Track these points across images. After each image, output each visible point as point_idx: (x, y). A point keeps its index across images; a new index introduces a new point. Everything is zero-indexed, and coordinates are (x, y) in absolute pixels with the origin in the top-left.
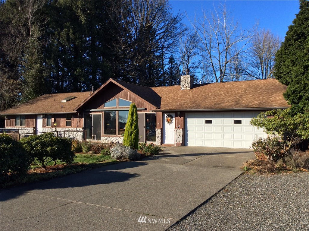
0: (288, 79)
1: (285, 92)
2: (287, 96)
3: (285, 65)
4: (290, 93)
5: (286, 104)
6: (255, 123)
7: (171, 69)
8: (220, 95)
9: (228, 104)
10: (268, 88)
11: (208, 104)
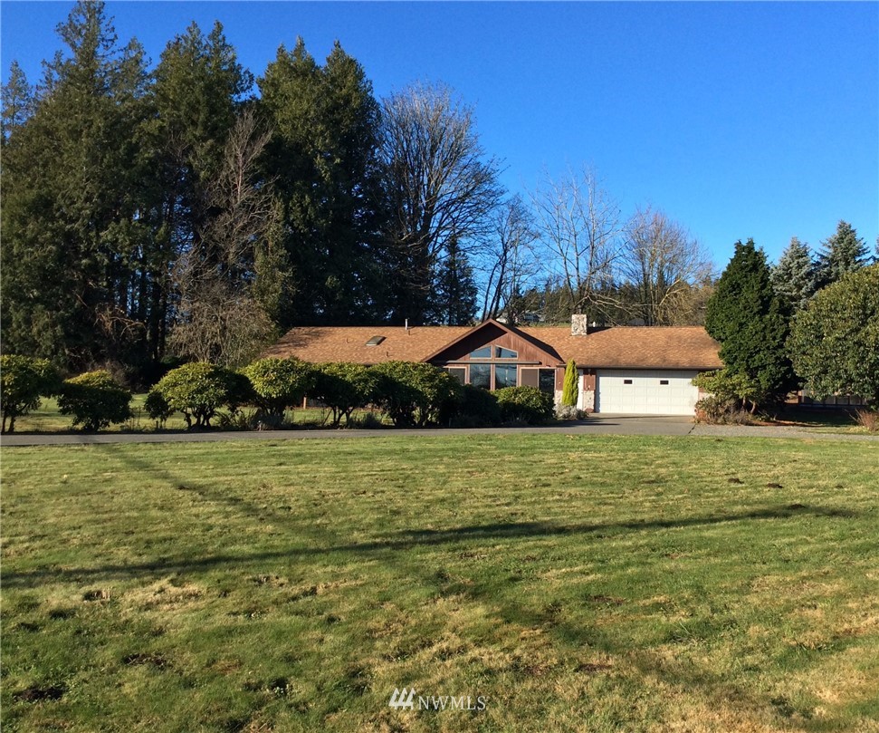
0: (721, 334)
1: (720, 350)
2: (722, 355)
3: (718, 319)
4: (725, 352)
5: (721, 363)
6: (695, 384)
7: (450, 264)
8: (636, 346)
9: (653, 361)
10: (694, 340)
11: (626, 359)
